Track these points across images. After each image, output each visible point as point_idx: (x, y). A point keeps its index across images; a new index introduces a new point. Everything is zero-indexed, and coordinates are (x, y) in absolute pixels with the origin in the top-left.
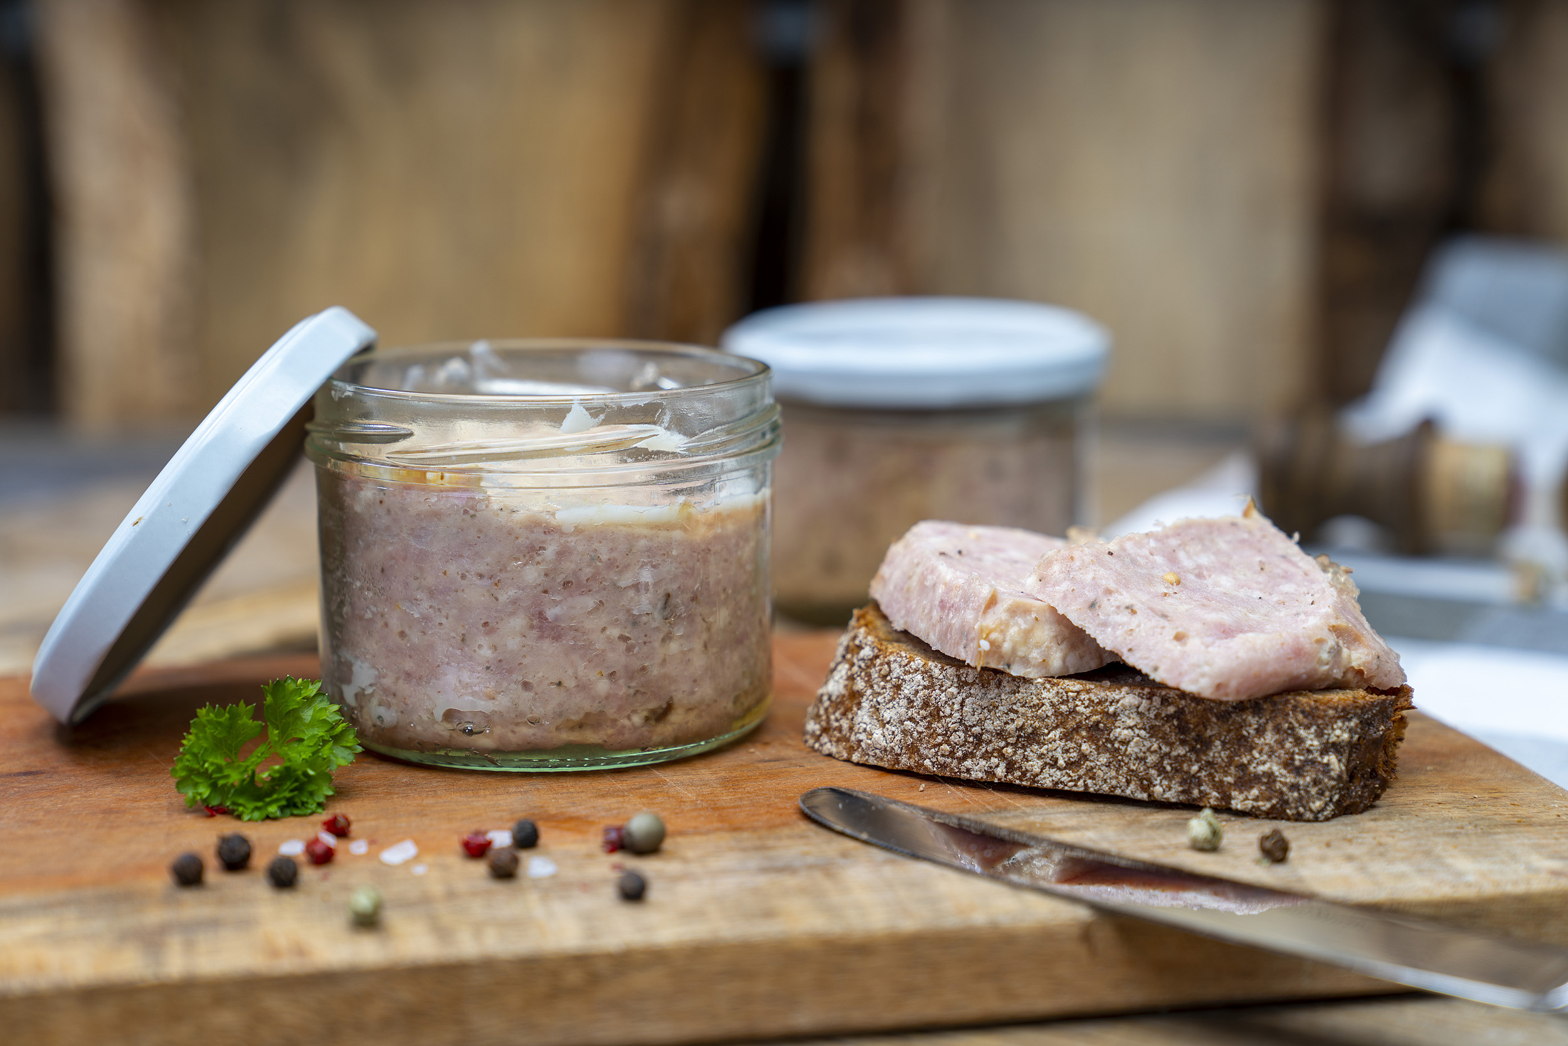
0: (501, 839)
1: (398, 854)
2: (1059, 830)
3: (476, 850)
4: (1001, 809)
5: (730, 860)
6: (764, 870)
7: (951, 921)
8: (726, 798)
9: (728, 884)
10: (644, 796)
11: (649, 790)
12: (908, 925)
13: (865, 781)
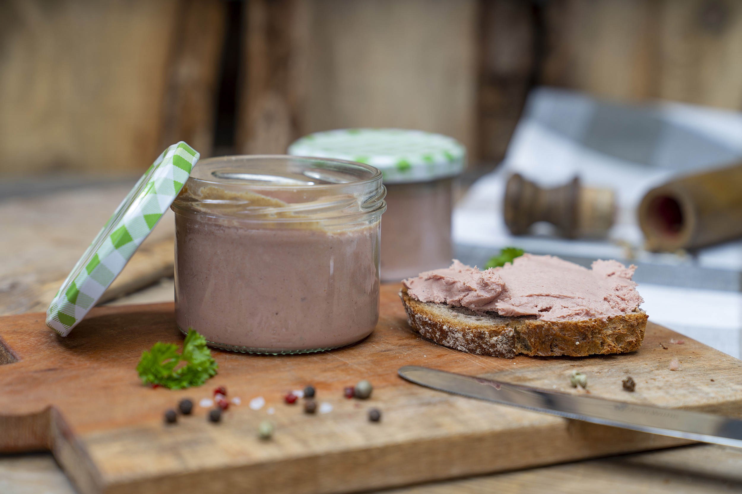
0: (299, 393)
1: (257, 404)
2: (532, 380)
3: (291, 401)
4: (502, 371)
5: (402, 401)
6: (423, 404)
7: (515, 425)
8: (380, 370)
9: (410, 412)
10: (342, 370)
11: (343, 367)
12: (498, 427)
13: (434, 359)
